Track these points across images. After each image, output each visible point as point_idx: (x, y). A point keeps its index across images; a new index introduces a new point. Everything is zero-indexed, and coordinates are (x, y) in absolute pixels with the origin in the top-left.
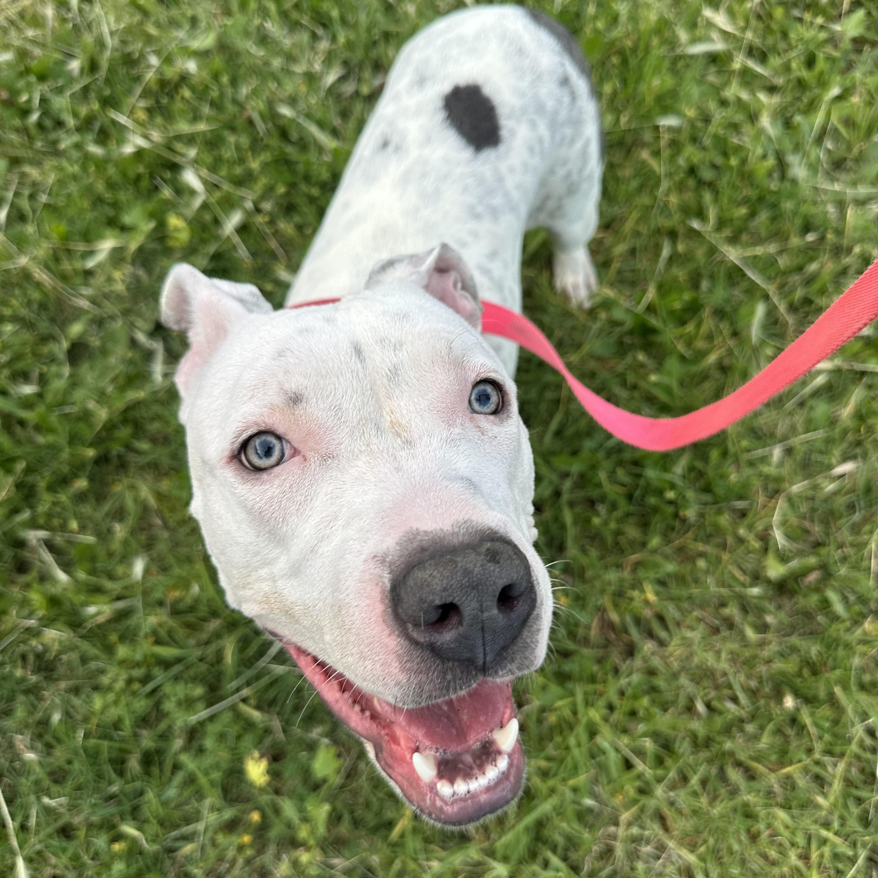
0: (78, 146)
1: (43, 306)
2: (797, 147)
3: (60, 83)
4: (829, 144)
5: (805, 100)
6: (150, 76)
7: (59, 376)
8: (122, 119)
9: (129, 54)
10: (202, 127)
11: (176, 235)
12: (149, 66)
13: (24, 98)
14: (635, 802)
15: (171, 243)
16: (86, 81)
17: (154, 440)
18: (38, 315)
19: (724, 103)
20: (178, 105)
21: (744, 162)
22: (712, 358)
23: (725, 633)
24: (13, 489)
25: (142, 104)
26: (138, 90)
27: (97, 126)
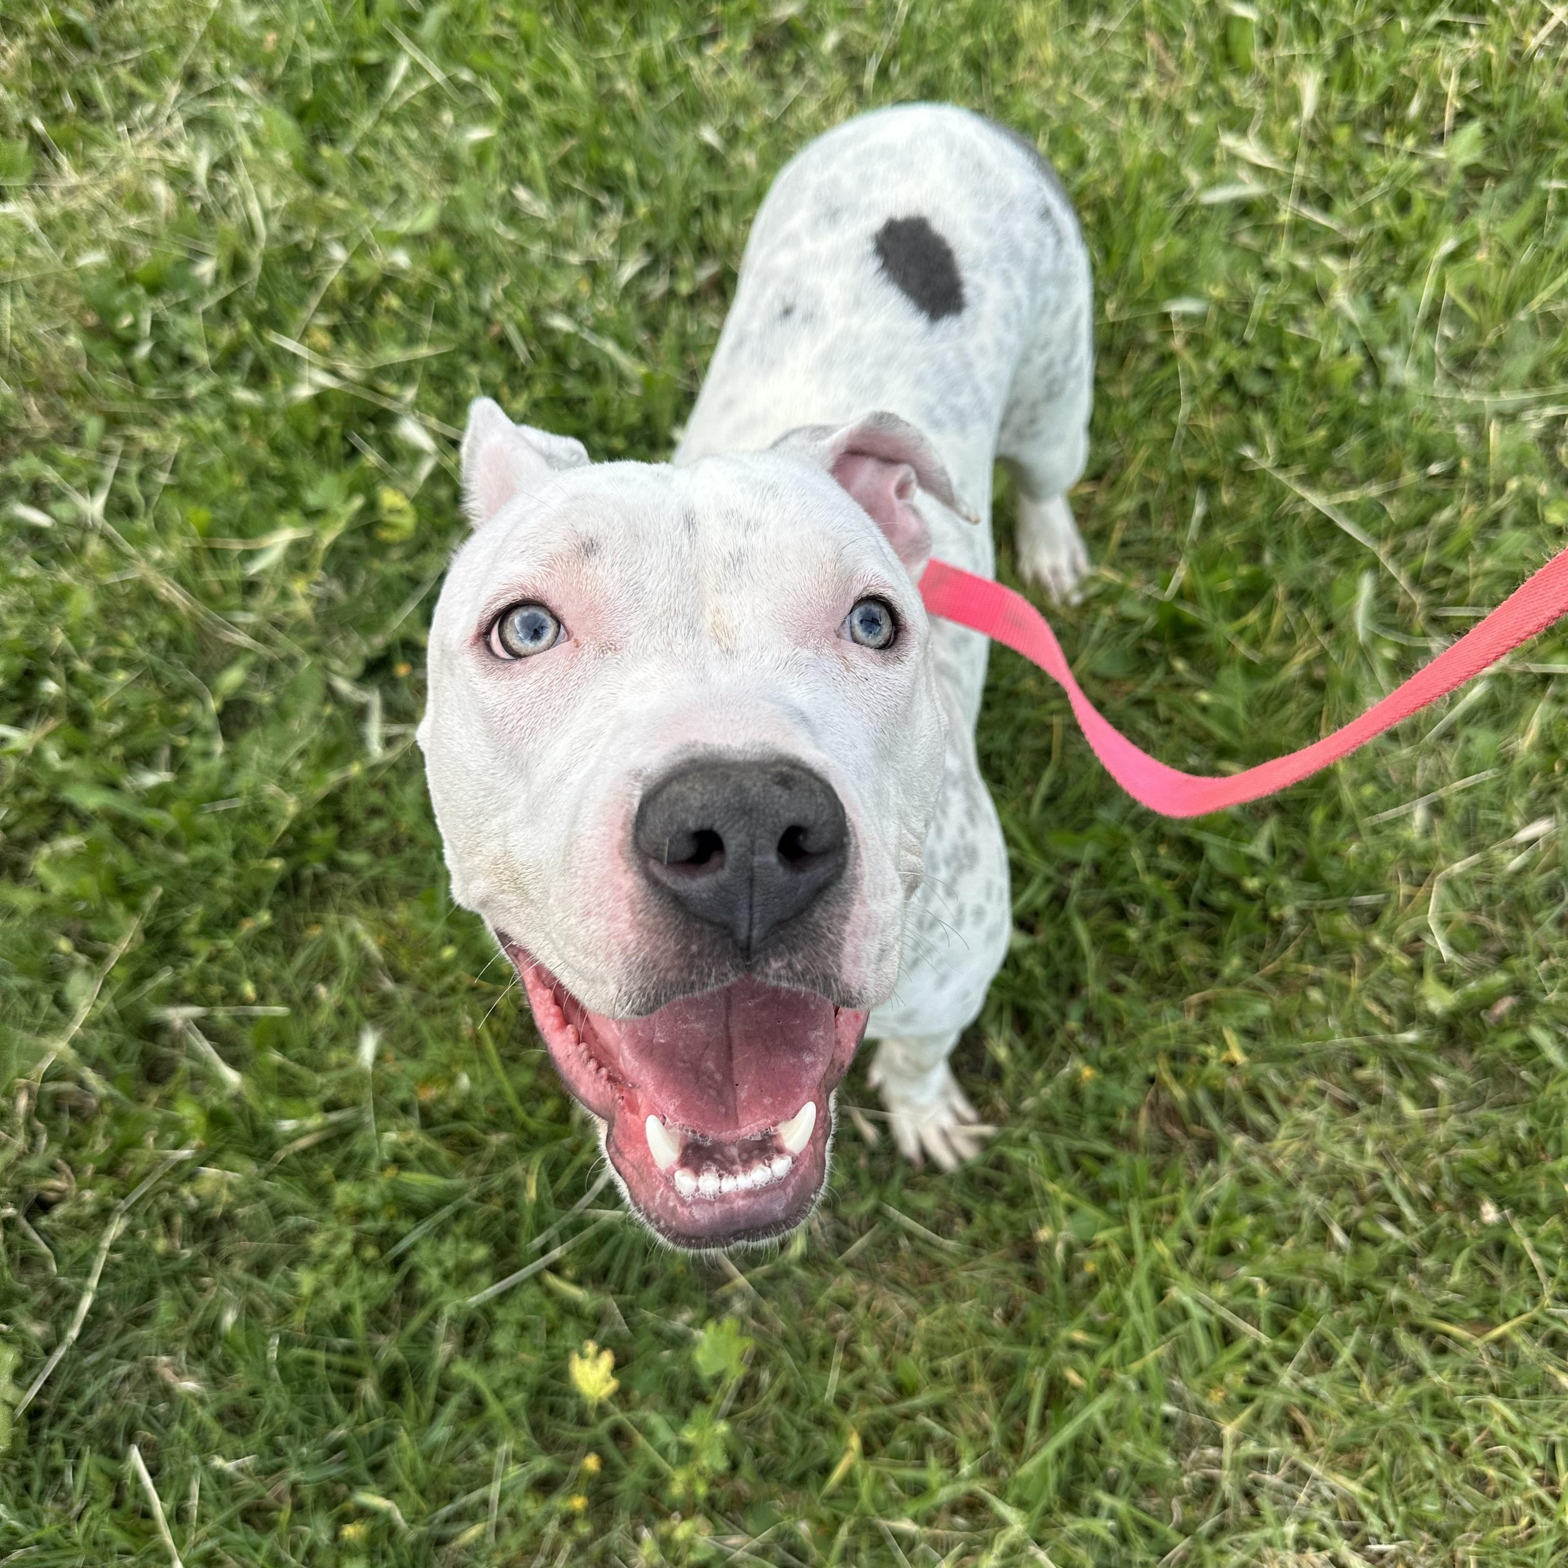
0: (217, 393)
1: (174, 644)
2: (1396, 337)
3: (184, 296)
4: (1446, 330)
5: (1401, 262)
6: (333, 276)
7: (206, 755)
8: (290, 345)
9: (297, 246)
10: (423, 351)
11: (392, 519)
12: (331, 262)
13: (126, 321)
14: (1246, 1400)
15: (385, 535)
16: (226, 290)
17: (374, 849)
18: (166, 658)
19: (1268, 276)
20: (382, 322)
21: (1312, 362)
22: (1293, 670)
23: (1367, 1109)
24: (141, 937)
25: (323, 320)
26: (314, 302)
27: (248, 359)
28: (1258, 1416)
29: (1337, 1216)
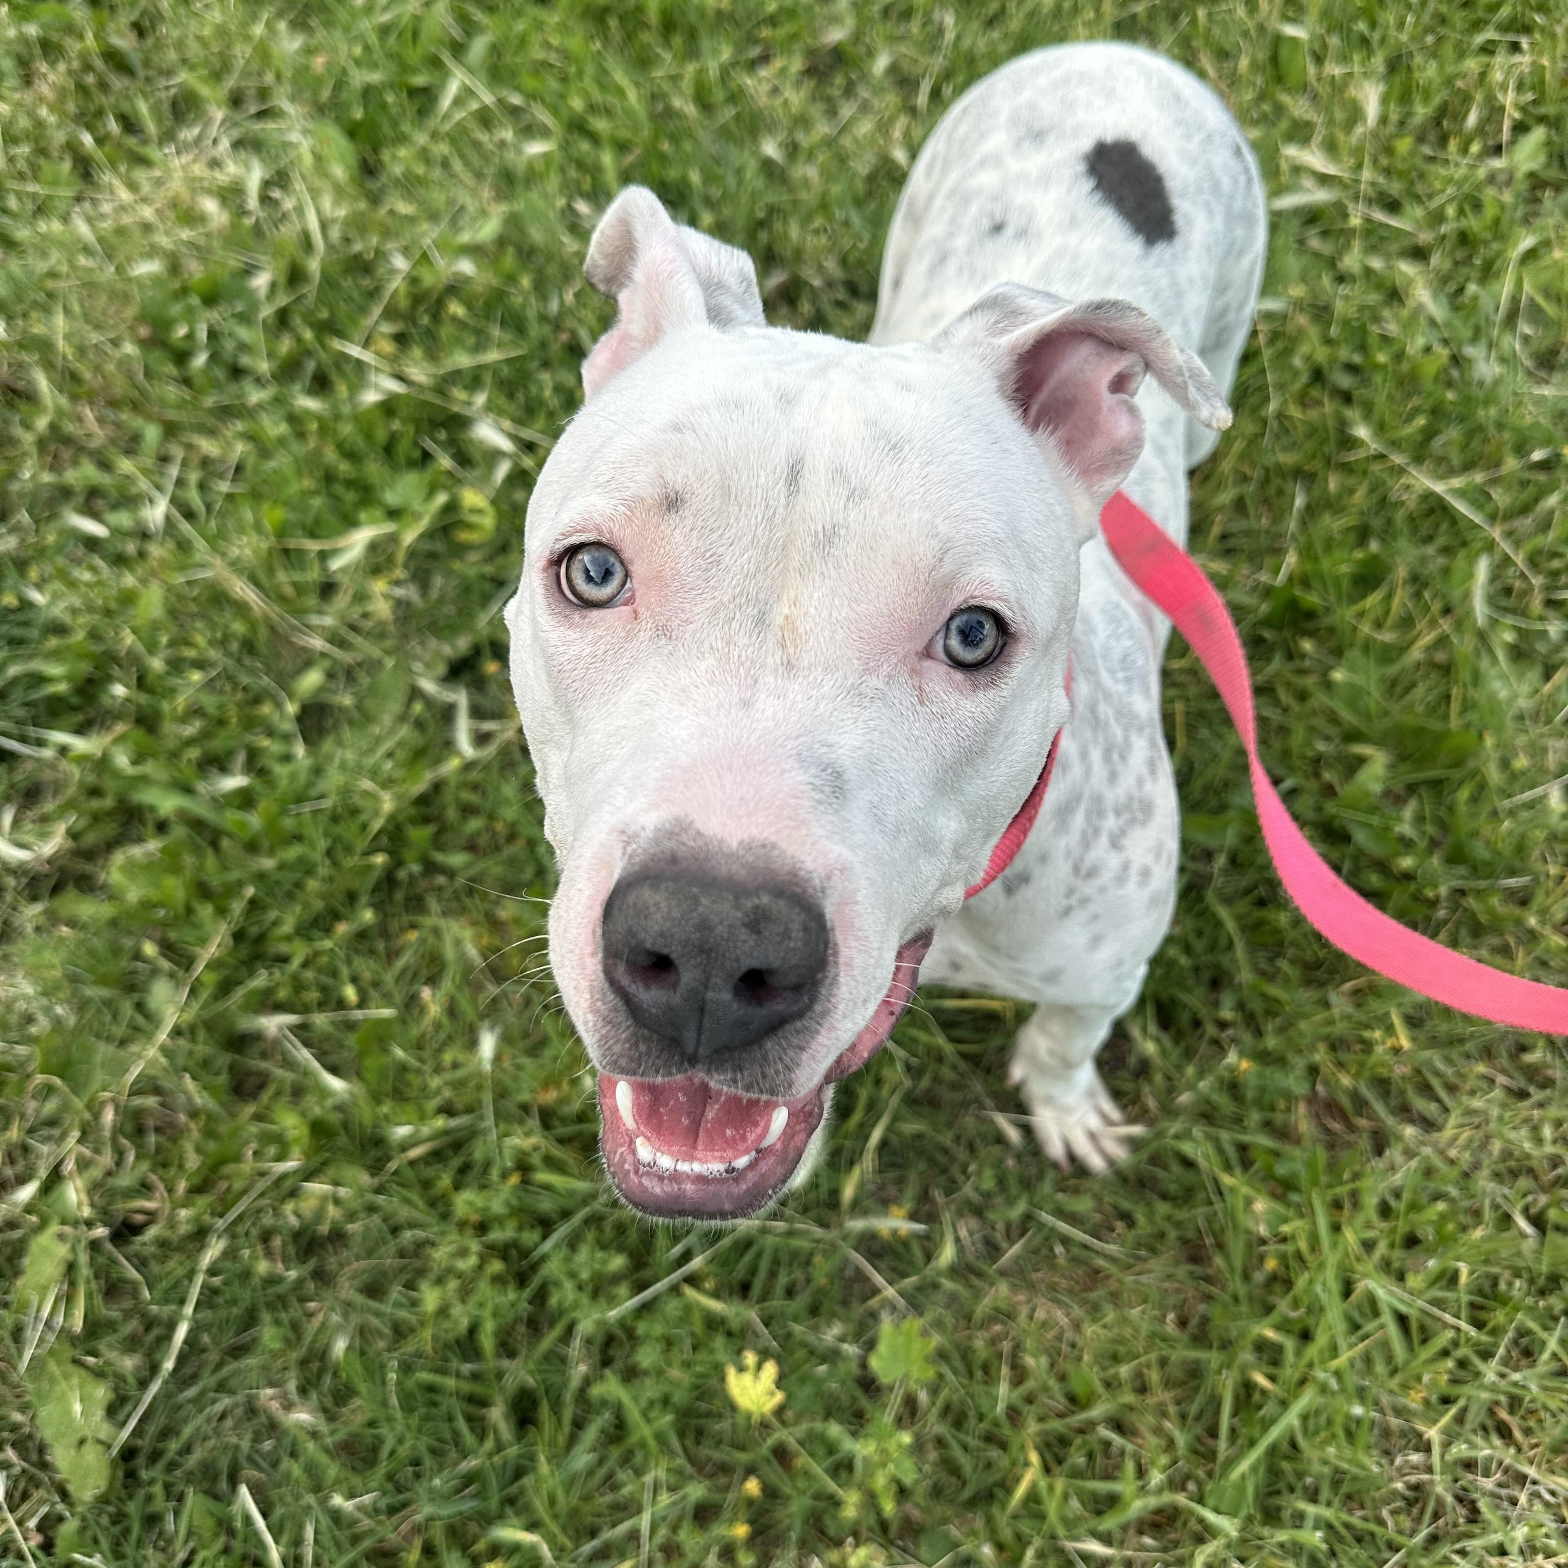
0: (278, 400)
1: (249, 646)
2: (1476, 335)
3: (239, 307)
4: (1525, 328)
5: (1478, 262)
6: (396, 284)
7: (287, 758)
8: (354, 351)
9: (357, 257)
10: (493, 356)
11: (474, 519)
12: (393, 271)
13: (181, 331)
14: (1446, 1401)
15: (464, 536)
16: (283, 300)
17: (471, 847)
18: (239, 661)
19: (1341, 279)
20: (446, 331)
22: (1416, 654)
23: (1537, 1095)
25: (387, 328)
26: (377, 310)
27: (310, 366)
28: (1460, 1419)
29: (1519, 1206)
